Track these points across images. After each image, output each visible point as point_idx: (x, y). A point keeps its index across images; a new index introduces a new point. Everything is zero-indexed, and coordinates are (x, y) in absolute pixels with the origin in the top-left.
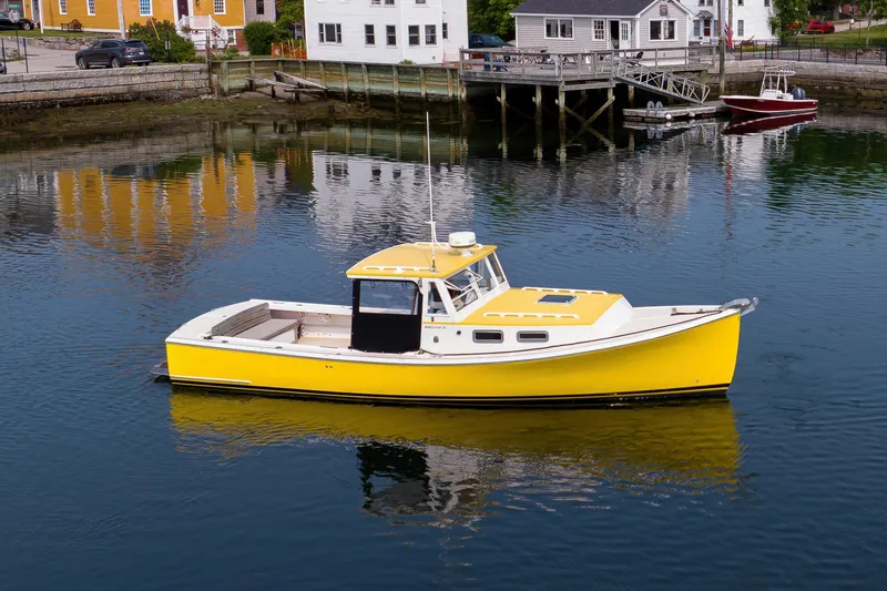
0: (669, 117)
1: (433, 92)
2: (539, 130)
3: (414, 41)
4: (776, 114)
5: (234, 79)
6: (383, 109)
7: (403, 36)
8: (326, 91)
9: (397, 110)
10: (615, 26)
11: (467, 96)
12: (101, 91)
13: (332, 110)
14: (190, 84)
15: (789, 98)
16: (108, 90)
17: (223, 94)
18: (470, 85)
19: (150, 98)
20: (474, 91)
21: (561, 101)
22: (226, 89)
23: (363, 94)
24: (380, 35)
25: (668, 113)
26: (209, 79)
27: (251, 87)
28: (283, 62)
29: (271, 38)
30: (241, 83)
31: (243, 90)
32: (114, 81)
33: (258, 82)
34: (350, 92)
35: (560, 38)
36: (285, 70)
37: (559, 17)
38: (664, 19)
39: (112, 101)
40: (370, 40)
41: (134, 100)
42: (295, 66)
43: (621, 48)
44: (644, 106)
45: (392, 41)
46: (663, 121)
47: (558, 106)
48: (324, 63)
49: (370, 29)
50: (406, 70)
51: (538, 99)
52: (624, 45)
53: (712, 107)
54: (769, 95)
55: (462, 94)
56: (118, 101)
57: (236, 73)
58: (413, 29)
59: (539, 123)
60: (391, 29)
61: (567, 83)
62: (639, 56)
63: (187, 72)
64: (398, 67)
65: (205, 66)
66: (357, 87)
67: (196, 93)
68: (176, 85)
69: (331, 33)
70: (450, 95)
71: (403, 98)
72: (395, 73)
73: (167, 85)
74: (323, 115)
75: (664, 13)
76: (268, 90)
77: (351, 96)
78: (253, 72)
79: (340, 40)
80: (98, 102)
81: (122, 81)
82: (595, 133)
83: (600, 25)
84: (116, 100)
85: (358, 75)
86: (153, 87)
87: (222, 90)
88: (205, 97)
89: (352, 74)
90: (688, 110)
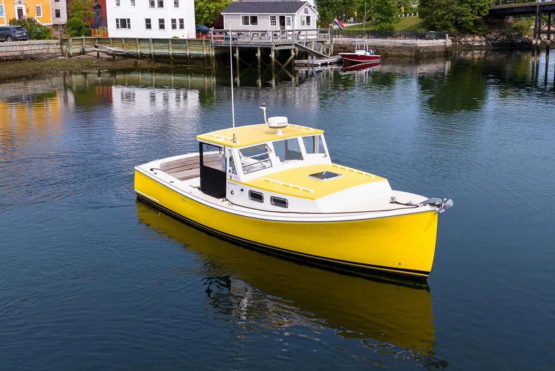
0: (320, 64)
1: (194, 52)
2: (259, 70)
3: (174, 27)
4: (364, 62)
5: (75, 48)
6: (162, 62)
7: (168, 24)
8: (128, 54)
9: (172, 62)
10: (282, 19)
11: (215, 54)
12: (8, 54)
13: (136, 64)
14: (52, 51)
15: (368, 54)
16: (11, 53)
17: (70, 56)
18: (217, 48)
19: (32, 58)
20: (219, 52)
21: (273, 55)
22: (71, 53)
23: (150, 55)
24: (155, 24)
25: (319, 62)
26: (61, 48)
27: (83, 53)
28: (98, 39)
29: (81, 27)
30: (78, 50)
31: (79, 54)
32: (14, 49)
33: (86, 50)
34: (142, 54)
35: (250, 25)
36: (99, 43)
37: (250, 14)
38: (306, 15)
39: (13, 60)
40: (149, 26)
41: (25, 59)
42: (107, 41)
43: (286, 29)
44: (307, 58)
45: (162, 27)
46: (318, 65)
47: (271, 58)
48: (125, 39)
49: (148, 21)
50: (176, 41)
51: (259, 55)
52: (287, 28)
53: (334, 59)
54: (360, 53)
55: (212, 53)
56: (17, 60)
57: (76, 45)
58: (174, 21)
59: (259, 67)
60: (162, 21)
61: (276, 46)
62: (299, 33)
63: (50, 44)
64: (172, 40)
65: (59, 41)
66: (146, 51)
67: (54, 56)
68: (45, 51)
69: (124, 23)
70: (205, 54)
71: (174, 56)
72: (170, 43)
73: (41, 51)
74: (131, 66)
75: (306, 12)
76: (95, 54)
77: (142, 56)
78: (84, 44)
79: (129, 27)
80: (7, 60)
81: (18, 49)
82: (287, 71)
83: (273, 18)
84: (16, 59)
85: (147, 45)
86: (33, 52)
87: (69, 54)
88: (60, 58)
89: (142, 45)
90: (326, 60)
